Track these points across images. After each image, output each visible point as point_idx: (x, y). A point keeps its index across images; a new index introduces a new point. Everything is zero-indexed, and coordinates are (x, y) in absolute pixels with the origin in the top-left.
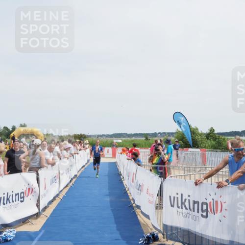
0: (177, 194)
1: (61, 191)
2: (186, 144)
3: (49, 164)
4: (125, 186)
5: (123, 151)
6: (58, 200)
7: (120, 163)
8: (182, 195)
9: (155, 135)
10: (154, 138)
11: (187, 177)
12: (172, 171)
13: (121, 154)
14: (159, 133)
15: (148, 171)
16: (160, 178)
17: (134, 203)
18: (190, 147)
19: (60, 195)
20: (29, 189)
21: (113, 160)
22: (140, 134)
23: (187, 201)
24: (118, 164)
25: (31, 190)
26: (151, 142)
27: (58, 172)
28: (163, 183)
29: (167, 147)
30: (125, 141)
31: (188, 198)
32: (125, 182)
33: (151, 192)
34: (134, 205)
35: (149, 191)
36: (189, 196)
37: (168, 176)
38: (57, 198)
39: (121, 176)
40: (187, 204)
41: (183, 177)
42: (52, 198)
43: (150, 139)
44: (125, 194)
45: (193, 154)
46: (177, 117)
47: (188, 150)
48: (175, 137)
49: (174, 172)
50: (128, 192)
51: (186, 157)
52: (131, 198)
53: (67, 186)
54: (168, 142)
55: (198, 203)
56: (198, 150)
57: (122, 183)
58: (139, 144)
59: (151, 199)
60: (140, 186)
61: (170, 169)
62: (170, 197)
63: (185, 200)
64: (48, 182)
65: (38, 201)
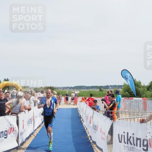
0: (124, 133)
1: (35, 130)
2: (131, 94)
3: (26, 109)
4: (85, 127)
5: (83, 99)
6: (33, 137)
7: (80, 109)
8: (128, 133)
9: (107, 87)
10: (106, 90)
11: (132, 120)
12: (120, 115)
13: (81, 102)
14: (111, 86)
15: (102, 115)
16: (111, 120)
17: (91, 139)
18: (134, 96)
19: (35, 133)
20: (11, 128)
21: (75, 107)
22: (95, 86)
23: (132, 138)
24: (79, 109)
25: (12, 129)
26: (104, 92)
27: (33, 116)
28: (113, 124)
29: (117, 97)
30: (84, 92)
31: (132, 136)
32: (85, 124)
33: (103, 131)
34: (91, 141)
35: (102, 130)
36: (133, 134)
37: (117, 118)
38: (32, 136)
39: (81, 119)
40: (131, 140)
41: (129, 120)
42: (28, 135)
43: (103, 91)
44: (84, 132)
45: (136, 102)
46: (125, 73)
47: (133, 99)
48: (123, 89)
49: (122, 116)
50: (87, 131)
51: (131, 104)
52: (88, 135)
53: (40, 126)
54: (117, 92)
55: (140, 139)
56: (141, 99)
57: (82, 124)
58: (95, 94)
59: (103, 136)
60: (96, 126)
61: (119, 113)
62: (119, 135)
63: (131, 137)
64: (26, 123)
65: (18, 138)
